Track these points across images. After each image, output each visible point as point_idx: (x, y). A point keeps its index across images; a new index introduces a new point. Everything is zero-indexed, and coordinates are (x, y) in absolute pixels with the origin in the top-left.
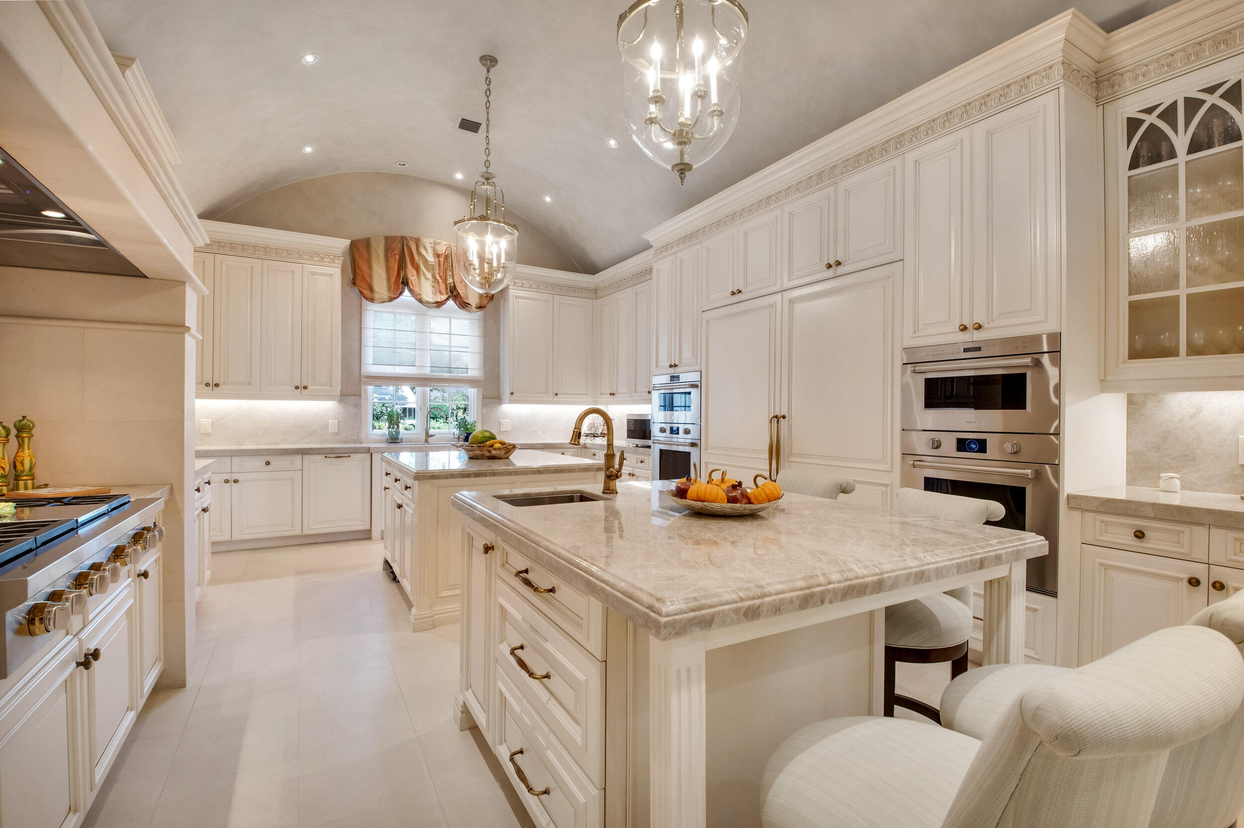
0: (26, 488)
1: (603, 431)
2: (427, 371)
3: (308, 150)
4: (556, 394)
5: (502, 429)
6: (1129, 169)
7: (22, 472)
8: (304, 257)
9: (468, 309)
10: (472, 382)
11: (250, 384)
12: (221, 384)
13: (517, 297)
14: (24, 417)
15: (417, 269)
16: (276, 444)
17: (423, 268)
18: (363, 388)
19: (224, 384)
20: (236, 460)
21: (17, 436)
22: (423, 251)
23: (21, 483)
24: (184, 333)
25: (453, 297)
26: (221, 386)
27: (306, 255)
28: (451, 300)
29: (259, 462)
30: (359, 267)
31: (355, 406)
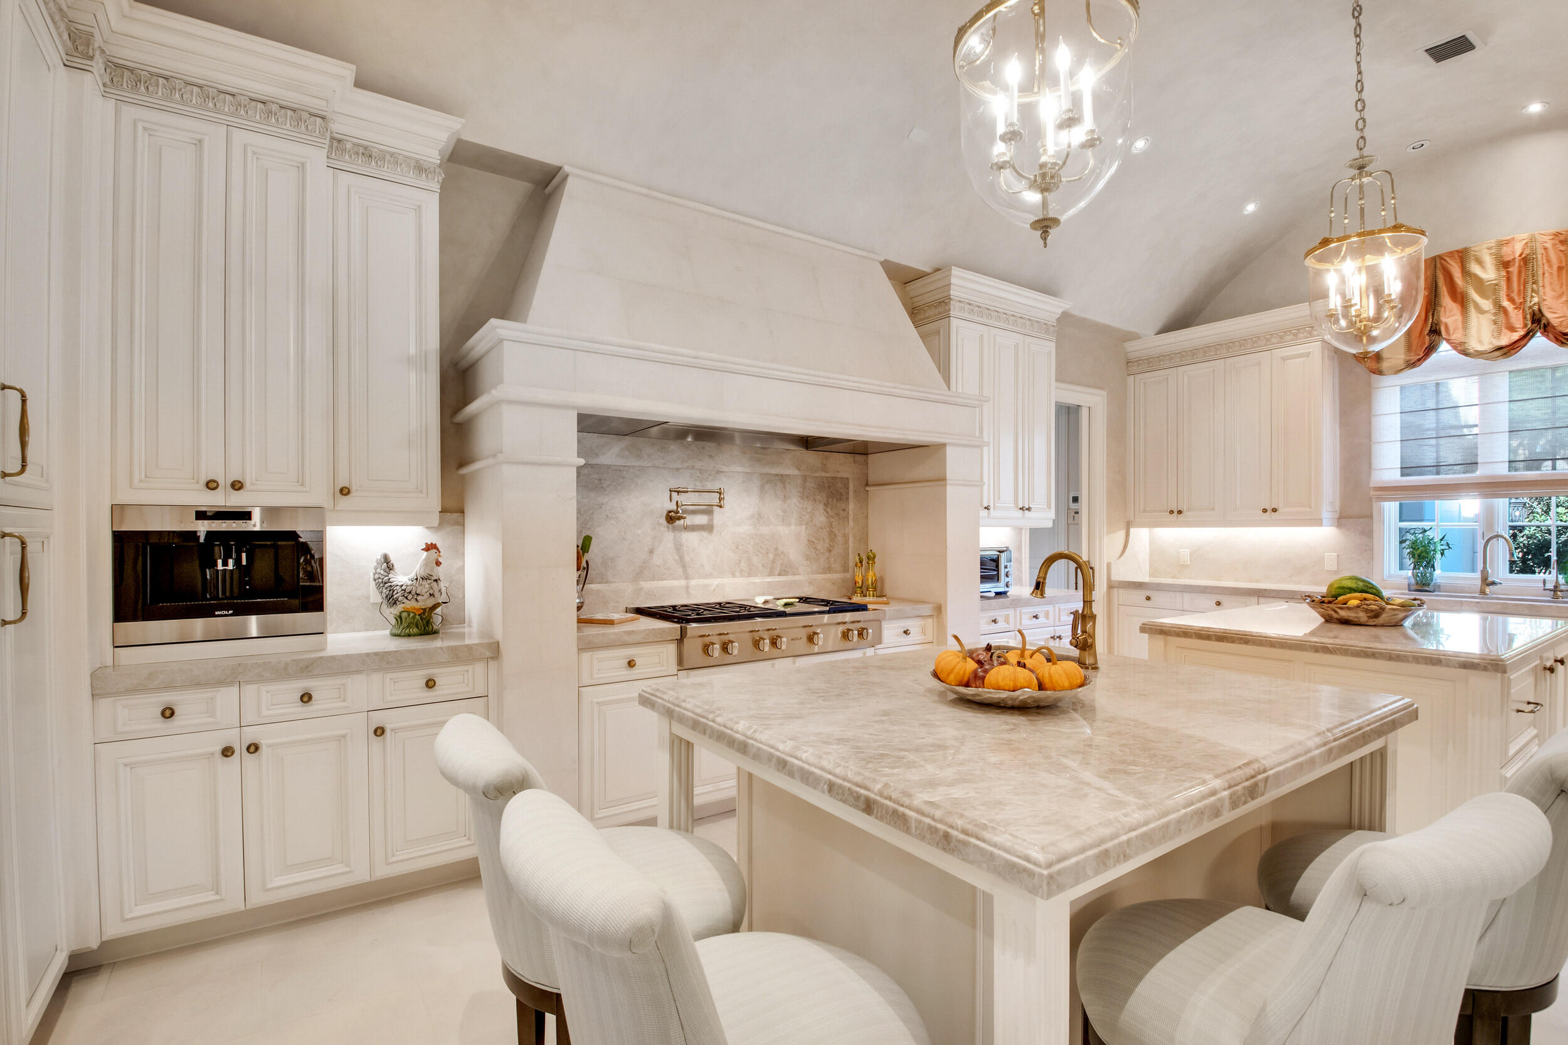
0: (870, 596)
2: (1504, 470)
3: (1251, 208)
7: (869, 586)
8: (1274, 340)
11: (1213, 509)
12: (1185, 510)
14: (871, 551)
15: (1461, 300)
16: (1257, 581)
17: (1474, 295)
18: (1375, 505)
19: (1189, 510)
22: (1475, 268)
23: (868, 593)
24: (946, 485)
25: (1542, 330)
26: (1185, 513)
27: (1274, 338)
28: (1539, 334)
31: (1363, 533)
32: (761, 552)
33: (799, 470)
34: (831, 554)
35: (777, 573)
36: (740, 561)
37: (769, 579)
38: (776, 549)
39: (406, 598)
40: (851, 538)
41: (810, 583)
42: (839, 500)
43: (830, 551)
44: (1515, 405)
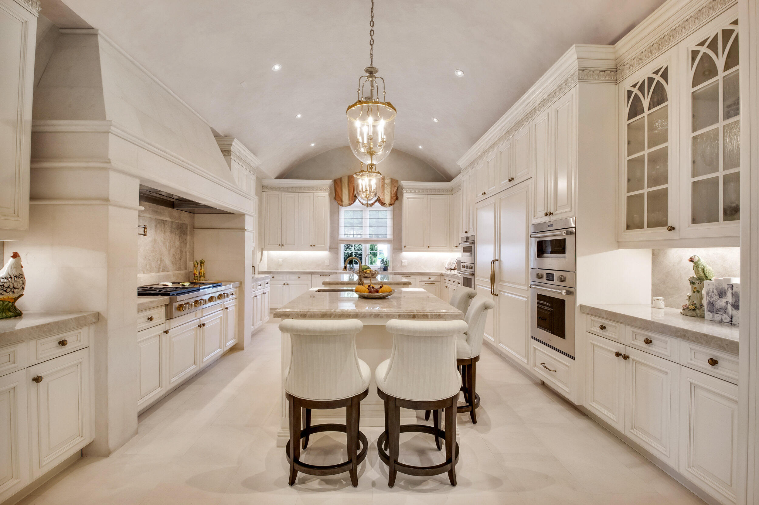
0: (202, 280)
1: (455, 266)
2: (367, 237)
3: (313, 145)
4: (429, 247)
5: (402, 265)
6: (628, 120)
7: (201, 276)
8: (314, 190)
9: (385, 206)
10: (388, 241)
11: (294, 245)
13: (408, 198)
14: (202, 259)
16: (305, 269)
18: (339, 245)
19: (285, 245)
20: (288, 276)
21: (200, 265)
23: (201, 279)
24: (245, 231)
26: (284, 246)
28: (377, 202)
29: (295, 277)
30: (337, 191)
31: (336, 253)
32: (155, 260)
33: (171, 218)
34: (181, 261)
35: (161, 271)
36: (147, 265)
37: (158, 274)
38: (161, 258)
39: (6, 291)
40: (188, 254)
41: (174, 275)
42: (184, 234)
43: (180, 260)
44: (371, 220)
